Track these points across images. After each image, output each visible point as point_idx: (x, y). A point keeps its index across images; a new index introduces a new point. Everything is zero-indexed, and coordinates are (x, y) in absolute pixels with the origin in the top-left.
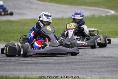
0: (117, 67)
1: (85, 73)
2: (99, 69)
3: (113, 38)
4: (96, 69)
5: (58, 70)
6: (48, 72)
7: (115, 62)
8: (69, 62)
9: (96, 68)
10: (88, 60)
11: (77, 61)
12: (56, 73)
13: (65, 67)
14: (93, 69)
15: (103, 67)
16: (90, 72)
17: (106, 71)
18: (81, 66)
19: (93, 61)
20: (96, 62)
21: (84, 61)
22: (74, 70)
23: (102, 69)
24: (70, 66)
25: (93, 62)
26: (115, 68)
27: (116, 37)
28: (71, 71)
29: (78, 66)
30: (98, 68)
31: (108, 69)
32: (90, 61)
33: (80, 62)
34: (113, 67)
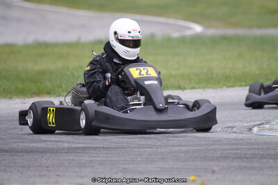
3: (190, 91)
5: (48, 167)
6: (22, 173)
7: (184, 148)
9: (137, 164)
11: (96, 146)
12: (41, 176)
13: (65, 160)
14: (128, 164)
15: (155, 161)
16: (121, 171)
18: (104, 159)
21: (114, 145)
24: (77, 158)
27: (199, 88)
28: (77, 170)
29: (95, 159)
31: (165, 166)
33: (103, 148)
34: (177, 159)
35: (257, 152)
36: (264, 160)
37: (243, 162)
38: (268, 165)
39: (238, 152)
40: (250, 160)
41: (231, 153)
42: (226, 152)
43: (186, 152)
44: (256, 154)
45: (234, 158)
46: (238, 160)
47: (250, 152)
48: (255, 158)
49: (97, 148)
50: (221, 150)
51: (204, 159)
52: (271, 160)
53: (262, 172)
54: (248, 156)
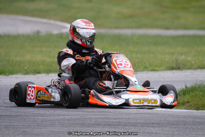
2: (38, 129)
9: (33, 128)
14: (27, 128)
16: (21, 133)
17: (49, 132)
18: (8, 124)
20: (35, 116)
23: (43, 129)
26: (66, 127)
30: (36, 127)
31: (54, 130)
33: (7, 115)
34: (63, 125)
35: (121, 121)
36: (127, 127)
37: (112, 128)
39: (107, 120)
40: (116, 127)
41: (102, 122)
42: (99, 120)
43: (69, 120)
44: (121, 122)
45: (106, 125)
46: (108, 126)
47: (116, 121)
48: (120, 125)
51: (83, 125)
52: (132, 127)
54: (115, 123)
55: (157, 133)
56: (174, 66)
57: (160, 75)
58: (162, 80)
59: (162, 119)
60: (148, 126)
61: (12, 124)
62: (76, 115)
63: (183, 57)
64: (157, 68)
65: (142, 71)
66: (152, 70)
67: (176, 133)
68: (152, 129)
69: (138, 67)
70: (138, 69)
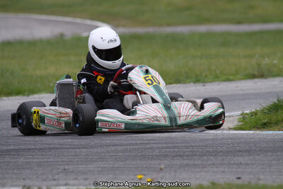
0: (125, 160)
1: (50, 177)
2: (83, 166)
4: (76, 166)
7: (120, 148)
8: (10, 150)
9: (77, 164)
10: (55, 144)
11: (29, 147)
14: (68, 165)
15: (93, 161)
16: (62, 172)
17: (100, 169)
19: (68, 146)
20: (76, 148)
21: (47, 146)
22: (24, 169)
23: (89, 166)
25: (69, 148)
26: (122, 161)
29: (31, 160)
30: (80, 163)
31: (106, 166)
32: (59, 146)
33: (36, 149)
34: (116, 159)
35: (195, 150)
36: (205, 158)
37: (184, 160)
38: (210, 162)
40: (190, 157)
41: (169, 152)
44: (195, 152)
45: (176, 156)
46: (178, 157)
48: (195, 155)
49: (29, 149)
50: (158, 148)
51: (143, 157)
52: (212, 157)
53: (206, 170)
54: (187, 153)
55: (247, 164)
56: (256, 73)
57: (237, 87)
58: (241, 92)
59: (252, 145)
60: (234, 156)
61: (46, 160)
62: (132, 144)
63: (267, 61)
64: (231, 77)
65: (211, 82)
66: (225, 81)
67: (274, 162)
68: (239, 158)
69: (206, 76)
70: (206, 80)
